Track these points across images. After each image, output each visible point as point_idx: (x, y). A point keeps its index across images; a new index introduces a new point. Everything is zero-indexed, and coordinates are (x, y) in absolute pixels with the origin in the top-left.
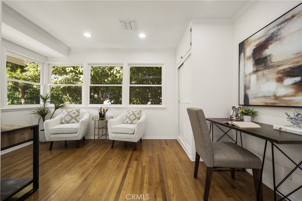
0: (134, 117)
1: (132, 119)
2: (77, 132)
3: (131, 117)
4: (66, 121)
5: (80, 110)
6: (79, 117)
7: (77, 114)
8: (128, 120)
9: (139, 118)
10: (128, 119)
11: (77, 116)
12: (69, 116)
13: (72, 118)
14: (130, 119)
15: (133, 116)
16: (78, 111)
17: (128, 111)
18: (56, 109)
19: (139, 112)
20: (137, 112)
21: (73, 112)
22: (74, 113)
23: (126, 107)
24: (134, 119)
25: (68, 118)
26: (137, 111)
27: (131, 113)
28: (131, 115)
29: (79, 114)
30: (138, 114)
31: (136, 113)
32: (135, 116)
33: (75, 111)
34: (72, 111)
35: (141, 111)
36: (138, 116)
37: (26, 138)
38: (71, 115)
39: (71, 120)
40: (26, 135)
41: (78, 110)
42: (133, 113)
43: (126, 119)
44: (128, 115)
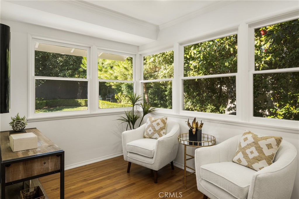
0: (256, 154)
1: (251, 156)
2: (153, 158)
3: (248, 151)
4: (148, 134)
5: (166, 119)
6: (164, 131)
7: (162, 125)
8: (240, 156)
9: (272, 159)
10: (241, 153)
11: (162, 129)
12: (152, 127)
13: (155, 130)
14: (245, 156)
15: (253, 149)
16: (164, 122)
17: (245, 134)
18: (144, 115)
19: (273, 141)
20: (268, 141)
21: (157, 122)
22: (158, 124)
23: (243, 121)
24: (257, 159)
25: (150, 131)
26: (266, 138)
27: (251, 140)
28: (249, 146)
29: (165, 126)
30: (269, 146)
31: (262, 144)
32: (259, 149)
33: (159, 121)
34: (155, 121)
35: (279, 141)
36: (268, 152)
37: (50, 168)
38: (154, 127)
39: (153, 134)
40: (50, 164)
41: (164, 119)
42: (255, 143)
43: (238, 152)
44: (243, 145)
